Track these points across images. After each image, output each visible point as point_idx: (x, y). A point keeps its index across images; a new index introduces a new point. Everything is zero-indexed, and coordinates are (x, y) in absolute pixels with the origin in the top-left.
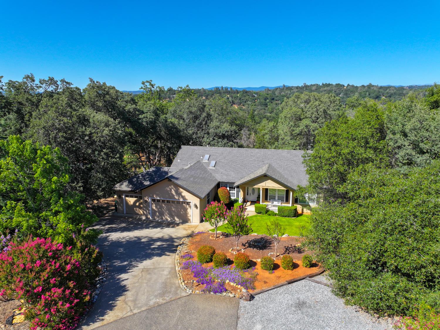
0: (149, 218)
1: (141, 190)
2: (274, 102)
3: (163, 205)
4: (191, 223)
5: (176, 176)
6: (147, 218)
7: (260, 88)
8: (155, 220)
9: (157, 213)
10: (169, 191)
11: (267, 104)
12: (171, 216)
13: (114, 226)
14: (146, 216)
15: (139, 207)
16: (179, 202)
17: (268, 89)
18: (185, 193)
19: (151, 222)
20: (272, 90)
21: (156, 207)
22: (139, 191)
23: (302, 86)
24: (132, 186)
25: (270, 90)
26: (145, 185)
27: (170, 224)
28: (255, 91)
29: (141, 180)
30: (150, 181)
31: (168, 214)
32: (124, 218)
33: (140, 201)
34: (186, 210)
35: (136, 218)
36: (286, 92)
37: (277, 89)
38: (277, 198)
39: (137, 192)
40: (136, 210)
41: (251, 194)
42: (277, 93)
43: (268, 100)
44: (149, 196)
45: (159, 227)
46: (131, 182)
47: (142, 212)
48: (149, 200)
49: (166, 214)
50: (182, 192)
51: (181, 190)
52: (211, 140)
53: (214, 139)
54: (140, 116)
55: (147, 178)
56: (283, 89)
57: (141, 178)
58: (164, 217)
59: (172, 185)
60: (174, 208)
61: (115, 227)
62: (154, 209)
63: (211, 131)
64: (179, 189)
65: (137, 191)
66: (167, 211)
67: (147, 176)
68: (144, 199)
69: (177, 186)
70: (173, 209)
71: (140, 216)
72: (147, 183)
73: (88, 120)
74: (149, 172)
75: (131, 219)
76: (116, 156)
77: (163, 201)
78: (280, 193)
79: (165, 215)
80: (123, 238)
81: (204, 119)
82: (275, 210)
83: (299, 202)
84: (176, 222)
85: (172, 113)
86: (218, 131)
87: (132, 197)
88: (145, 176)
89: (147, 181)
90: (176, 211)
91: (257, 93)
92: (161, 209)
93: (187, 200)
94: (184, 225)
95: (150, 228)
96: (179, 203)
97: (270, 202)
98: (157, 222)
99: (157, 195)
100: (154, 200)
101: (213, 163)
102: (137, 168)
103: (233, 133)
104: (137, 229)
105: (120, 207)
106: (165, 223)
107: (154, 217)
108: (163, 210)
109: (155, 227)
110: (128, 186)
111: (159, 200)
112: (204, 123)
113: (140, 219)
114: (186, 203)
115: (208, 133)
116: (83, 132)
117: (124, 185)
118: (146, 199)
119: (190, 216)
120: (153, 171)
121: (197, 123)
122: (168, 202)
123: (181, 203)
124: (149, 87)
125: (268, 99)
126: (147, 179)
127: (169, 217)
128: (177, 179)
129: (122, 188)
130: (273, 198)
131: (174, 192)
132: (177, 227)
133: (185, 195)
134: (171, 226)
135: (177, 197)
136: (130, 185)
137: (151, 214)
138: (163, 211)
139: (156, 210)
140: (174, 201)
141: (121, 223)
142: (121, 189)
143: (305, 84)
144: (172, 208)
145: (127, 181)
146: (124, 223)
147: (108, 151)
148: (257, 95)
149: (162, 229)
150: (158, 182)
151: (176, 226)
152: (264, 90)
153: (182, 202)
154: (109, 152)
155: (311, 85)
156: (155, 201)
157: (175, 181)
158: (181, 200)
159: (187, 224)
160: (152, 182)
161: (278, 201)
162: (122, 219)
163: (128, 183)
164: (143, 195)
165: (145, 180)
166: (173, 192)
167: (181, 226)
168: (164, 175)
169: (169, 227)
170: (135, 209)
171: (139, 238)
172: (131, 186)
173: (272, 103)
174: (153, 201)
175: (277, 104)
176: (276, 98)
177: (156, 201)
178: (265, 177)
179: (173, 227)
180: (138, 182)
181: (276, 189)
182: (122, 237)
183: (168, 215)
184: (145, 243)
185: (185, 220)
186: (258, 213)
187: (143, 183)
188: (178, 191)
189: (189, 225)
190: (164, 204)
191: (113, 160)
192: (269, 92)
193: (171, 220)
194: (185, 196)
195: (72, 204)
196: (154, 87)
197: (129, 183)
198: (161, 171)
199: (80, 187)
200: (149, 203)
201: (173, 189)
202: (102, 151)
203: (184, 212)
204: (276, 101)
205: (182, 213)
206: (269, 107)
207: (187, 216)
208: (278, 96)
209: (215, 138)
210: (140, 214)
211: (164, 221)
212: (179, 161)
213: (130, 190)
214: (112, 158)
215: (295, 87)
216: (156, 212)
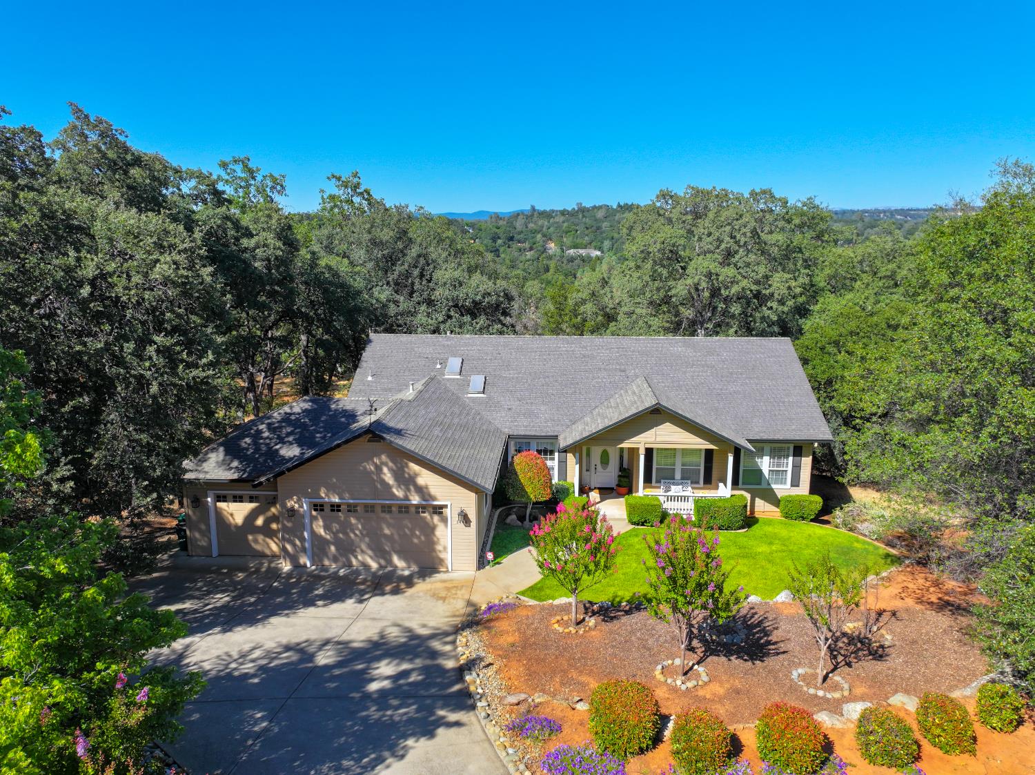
0: (305, 566)
1: (275, 477)
2: (514, 246)
3: (353, 521)
4: (447, 571)
5: (391, 424)
6: (297, 566)
7: (475, 214)
8: (327, 570)
9: (333, 548)
10: (373, 472)
11: (498, 250)
12: (381, 553)
13: (187, 605)
14: (294, 559)
15: (267, 531)
16: (405, 508)
17: (497, 217)
18: (426, 478)
19: (316, 579)
20: (506, 219)
21: (326, 527)
22: (268, 480)
23: (574, 209)
24: (241, 462)
25: (501, 219)
26: (284, 460)
27: (383, 583)
28: (467, 220)
29: (268, 441)
30: (300, 442)
31: (370, 547)
32: (218, 572)
33: (269, 509)
34: (430, 530)
35: (257, 571)
36: (540, 223)
37: (518, 215)
38: (678, 476)
39: (261, 483)
40: (256, 541)
41: (599, 467)
42: (519, 224)
43: (500, 242)
44: (302, 493)
45: (351, 597)
46: (233, 450)
47: (274, 547)
48: (302, 507)
49: (364, 547)
50: (416, 475)
51: (414, 467)
52: (441, 319)
53: (449, 317)
54: (245, 242)
55: (288, 434)
56: (532, 215)
57: (266, 434)
58: (356, 557)
59: (383, 453)
60: (389, 526)
61: (195, 611)
62: (321, 536)
63: (439, 293)
64: (407, 466)
65: (263, 479)
66: (367, 539)
67: (289, 430)
68: (284, 505)
69: (402, 456)
70: (387, 531)
71: (270, 562)
72: (291, 451)
73: (85, 231)
74: (290, 414)
75: (241, 575)
76: (204, 361)
77: (352, 509)
78: (688, 459)
79: (358, 550)
80: (243, 656)
81: (417, 262)
82: (686, 509)
83: (743, 484)
84: (400, 572)
85: (325, 243)
86: (461, 293)
87: (238, 499)
88: (281, 427)
89: (291, 443)
90: (396, 537)
91: (472, 225)
92: (346, 534)
93: (434, 499)
94: (428, 580)
95: (320, 603)
96: (407, 512)
97: (660, 487)
98: (335, 577)
99: (332, 489)
100: (318, 507)
101: (477, 381)
102: (234, 404)
103: (501, 299)
104: (274, 611)
105: (197, 535)
106: (363, 582)
107: (321, 561)
108: (352, 535)
109: (334, 596)
110: (225, 464)
111: (339, 506)
112: (416, 272)
113: (275, 573)
114: (431, 510)
115: (430, 302)
116: (68, 270)
117: (211, 460)
118: (291, 503)
119: (445, 548)
120: (305, 411)
121: (397, 273)
122: (369, 509)
123: (413, 510)
124: (243, 175)
125: (499, 238)
126: (291, 439)
127: (371, 557)
128: (399, 432)
129: (207, 472)
130: (667, 477)
131: (389, 475)
132: (410, 591)
133: (429, 483)
134: (388, 588)
135: (399, 493)
136: (232, 461)
137: (309, 553)
138: (352, 541)
139: (328, 537)
140: (390, 507)
141: (209, 593)
142: (201, 476)
143: (581, 204)
144: (384, 526)
145: (221, 449)
146: (223, 592)
147: (169, 341)
148: (473, 230)
149: (361, 601)
150: (338, 446)
151: (403, 586)
152: (487, 218)
153: (417, 507)
154: (177, 344)
155: (594, 207)
156: (322, 510)
157: (397, 441)
158: (415, 500)
159: (438, 576)
160: (310, 447)
161: (681, 484)
162: (209, 577)
163: (226, 455)
164: (280, 493)
165: (281, 440)
166: (388, 477)
167: (421, 587)
168: (343, 423)
169: (383, 594)
170: (250, 537)
171: (303, 652)
172: (235, 464)
173: (509, 247)
174: (315, 510)
175: (520, 250)
176: (517, 237)
177: (327, 509)
178: (656, 415)
179: (396, 591)
180: (257, 449)
181: (675, 449)
182: (235, 655)
183: (370, 552)
184: (337, 672)
185: (429, 566)
186: (638, 524)
187: (277, 451)
188: (404, 471)
189: (444, 581)
190: (358, 519)
191: (195, 373)
192: (501, 223)
193: (381, 567)
194: (427, 487)
195: (62, 579)
196: (254, 178)
197: (227, 453)
198: (330, 409)
199: (62, 480)
200: (303, 516)
201: (386, 465)
202: (152, 342)
203: (423, 538)
204: (519, 242)
205: (416, 541)
206: (503, 256)
207: (434, 550)
208: (522, 232)
209: (452, 313)
210: (268, 552)
211: (357, 573)
212: (370, 378)
213: (235, 476)
214: (189, 366)
215: (557, 211)
216: (327, 542)
